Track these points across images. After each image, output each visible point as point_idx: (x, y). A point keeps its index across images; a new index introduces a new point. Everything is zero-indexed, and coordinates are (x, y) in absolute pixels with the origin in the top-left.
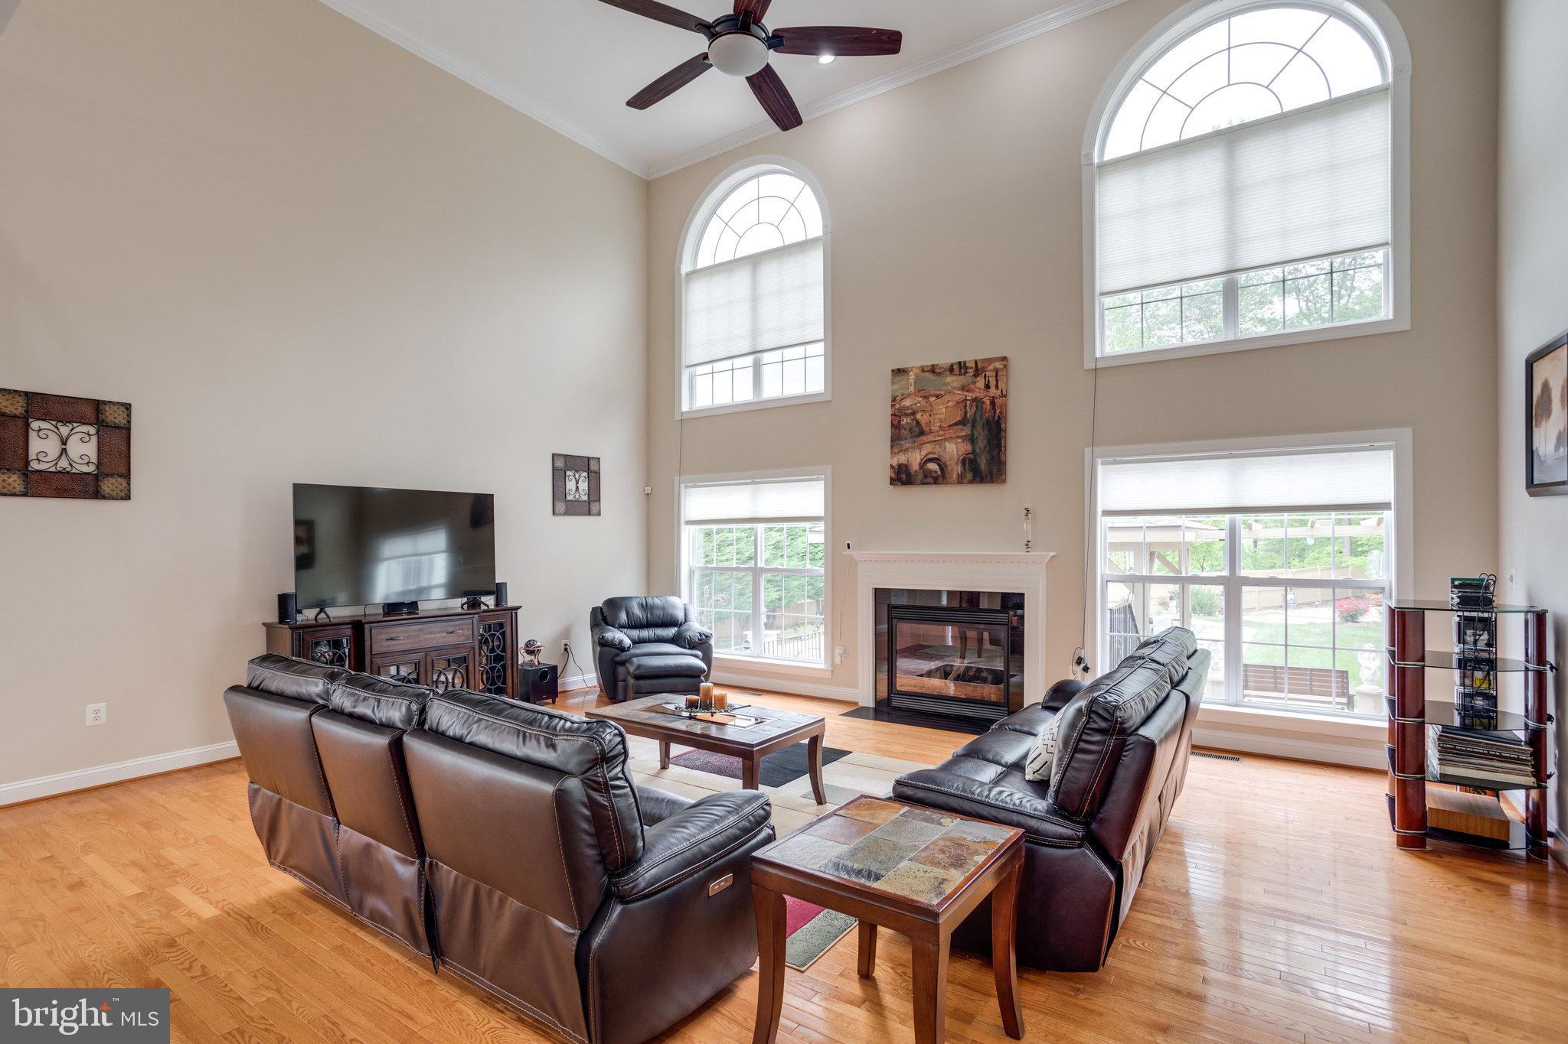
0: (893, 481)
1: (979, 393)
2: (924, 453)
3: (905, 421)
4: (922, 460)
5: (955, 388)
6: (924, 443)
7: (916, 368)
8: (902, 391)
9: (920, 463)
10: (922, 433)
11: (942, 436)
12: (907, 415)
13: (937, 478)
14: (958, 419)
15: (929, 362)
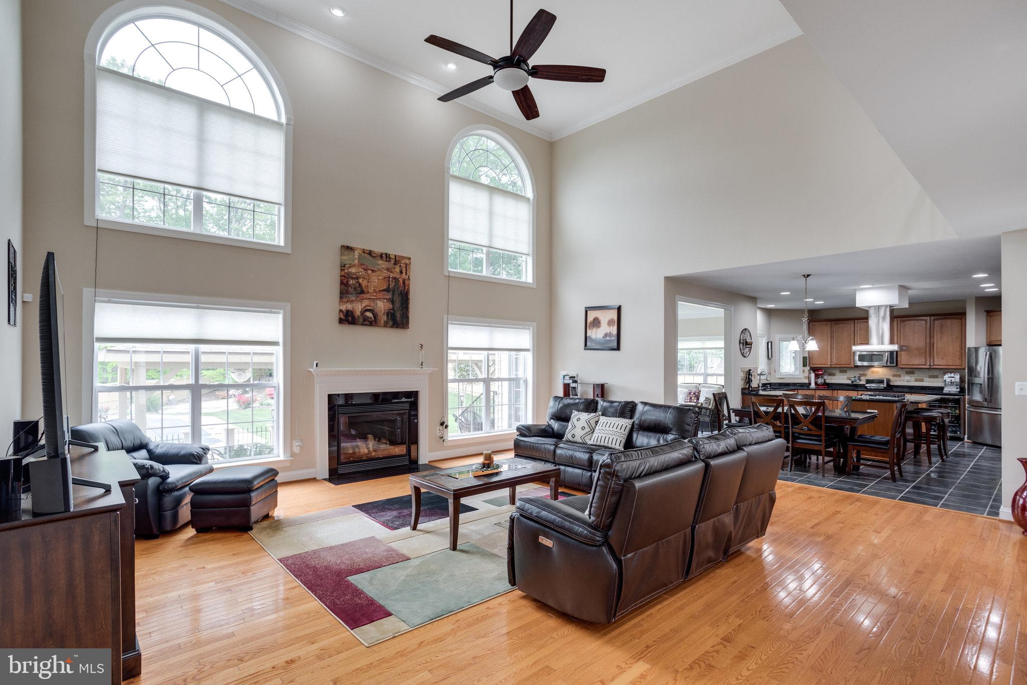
0: (341, 321)
1: (398, 276)
2: (364, 305)
3: (351, 282)
4: (362, 309)
5: (384, 269)
6: (364, 299)
7: (360, 249)
8: (350, 262)
9: (361, 312)
10: (362, 292)
11: (375, 296)
12: (352, 278)
13: (371, 322)
14: (385, 288)
15: (368, 247)
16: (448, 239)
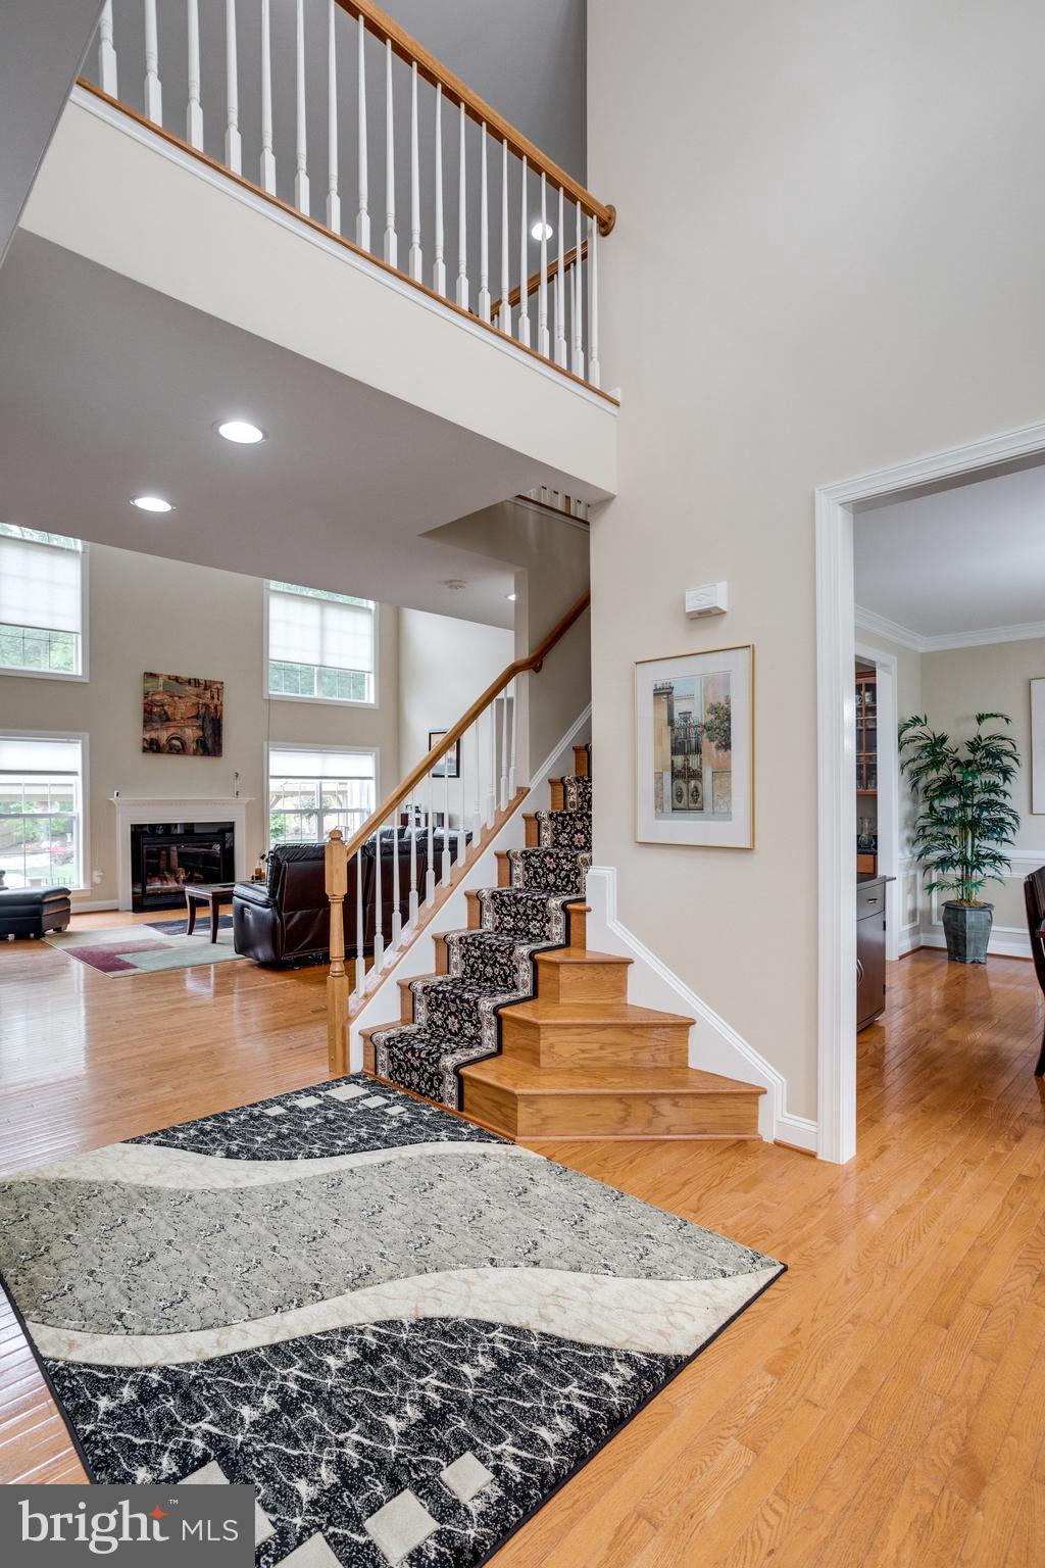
0: (145, 750)
1: (208, 702)
2: (170, 733)
3: (155, 709)
4: (168, 738)
5: (192, 695)
6: (170, 727)
7: (165, 675)
8: (154, 689)
9: (167, 740)
10: (168, 720)
11: (182, 723)
12: (157, 706)
13: (181, 750)
14: (194, 714)
15: (174, 673)
16: (268, 658)
